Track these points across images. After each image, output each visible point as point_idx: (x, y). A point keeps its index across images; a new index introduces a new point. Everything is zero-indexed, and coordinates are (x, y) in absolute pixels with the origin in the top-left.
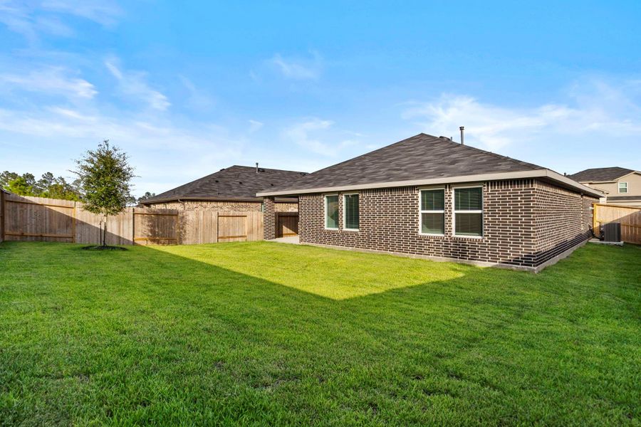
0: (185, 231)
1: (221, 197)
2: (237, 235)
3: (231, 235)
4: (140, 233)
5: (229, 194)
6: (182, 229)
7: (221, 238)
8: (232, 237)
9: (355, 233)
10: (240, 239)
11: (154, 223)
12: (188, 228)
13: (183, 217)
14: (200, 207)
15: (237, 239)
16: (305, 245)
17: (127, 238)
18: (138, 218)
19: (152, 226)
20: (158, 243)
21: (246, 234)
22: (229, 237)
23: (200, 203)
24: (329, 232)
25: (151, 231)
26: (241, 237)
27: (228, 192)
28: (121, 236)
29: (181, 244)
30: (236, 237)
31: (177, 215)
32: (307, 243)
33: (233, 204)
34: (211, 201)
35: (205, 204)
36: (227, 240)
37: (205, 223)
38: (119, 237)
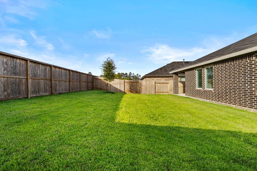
0: (142, 89)
1: (160, 75)
2: (164, 91)
3: (161, 91)
4: (126, 89)
5: (164, 74)
6: (140, 88)
7: (157, 92)
8: (162, 92)
9: (211, 91)
10: (166, 93)
11: (131, 85)
12: (143, 88)
13: (141, 83)
14: (151, 80)
15: (164, 93)
16: (188, 98)
17: (122, 90)
18: (126, 83)
19: (130, 86)
20: (132, 93)
21: (169, 91)
22: (160, 92)
23: (151, 78)
24: (198, 90)
25: (130, 88)
26: (166, 92)
27: (165, 73)
28: (121, 89)
29: (140, 93)
30: (164, 92)
31: (139, 82)
32: (188, 96)
33: (166, 78)
34: (156, 77)
35: (153, 78)
36: (159, 93)
37: (150, 86)
38: (120, 90)
